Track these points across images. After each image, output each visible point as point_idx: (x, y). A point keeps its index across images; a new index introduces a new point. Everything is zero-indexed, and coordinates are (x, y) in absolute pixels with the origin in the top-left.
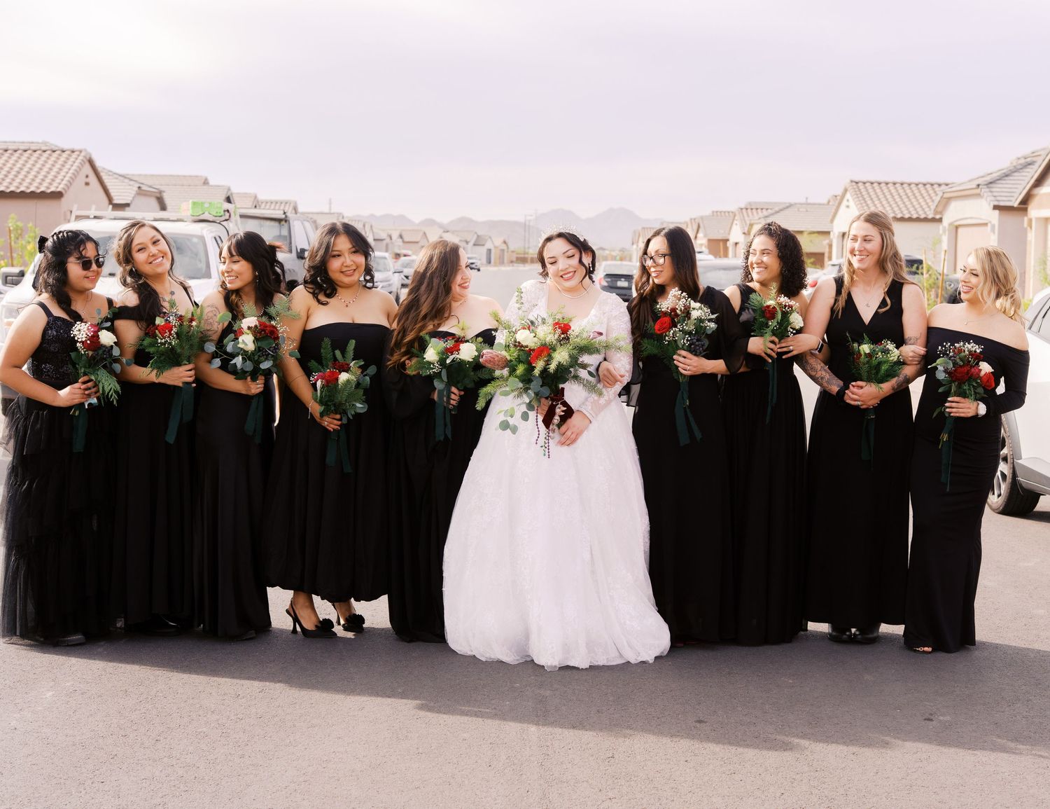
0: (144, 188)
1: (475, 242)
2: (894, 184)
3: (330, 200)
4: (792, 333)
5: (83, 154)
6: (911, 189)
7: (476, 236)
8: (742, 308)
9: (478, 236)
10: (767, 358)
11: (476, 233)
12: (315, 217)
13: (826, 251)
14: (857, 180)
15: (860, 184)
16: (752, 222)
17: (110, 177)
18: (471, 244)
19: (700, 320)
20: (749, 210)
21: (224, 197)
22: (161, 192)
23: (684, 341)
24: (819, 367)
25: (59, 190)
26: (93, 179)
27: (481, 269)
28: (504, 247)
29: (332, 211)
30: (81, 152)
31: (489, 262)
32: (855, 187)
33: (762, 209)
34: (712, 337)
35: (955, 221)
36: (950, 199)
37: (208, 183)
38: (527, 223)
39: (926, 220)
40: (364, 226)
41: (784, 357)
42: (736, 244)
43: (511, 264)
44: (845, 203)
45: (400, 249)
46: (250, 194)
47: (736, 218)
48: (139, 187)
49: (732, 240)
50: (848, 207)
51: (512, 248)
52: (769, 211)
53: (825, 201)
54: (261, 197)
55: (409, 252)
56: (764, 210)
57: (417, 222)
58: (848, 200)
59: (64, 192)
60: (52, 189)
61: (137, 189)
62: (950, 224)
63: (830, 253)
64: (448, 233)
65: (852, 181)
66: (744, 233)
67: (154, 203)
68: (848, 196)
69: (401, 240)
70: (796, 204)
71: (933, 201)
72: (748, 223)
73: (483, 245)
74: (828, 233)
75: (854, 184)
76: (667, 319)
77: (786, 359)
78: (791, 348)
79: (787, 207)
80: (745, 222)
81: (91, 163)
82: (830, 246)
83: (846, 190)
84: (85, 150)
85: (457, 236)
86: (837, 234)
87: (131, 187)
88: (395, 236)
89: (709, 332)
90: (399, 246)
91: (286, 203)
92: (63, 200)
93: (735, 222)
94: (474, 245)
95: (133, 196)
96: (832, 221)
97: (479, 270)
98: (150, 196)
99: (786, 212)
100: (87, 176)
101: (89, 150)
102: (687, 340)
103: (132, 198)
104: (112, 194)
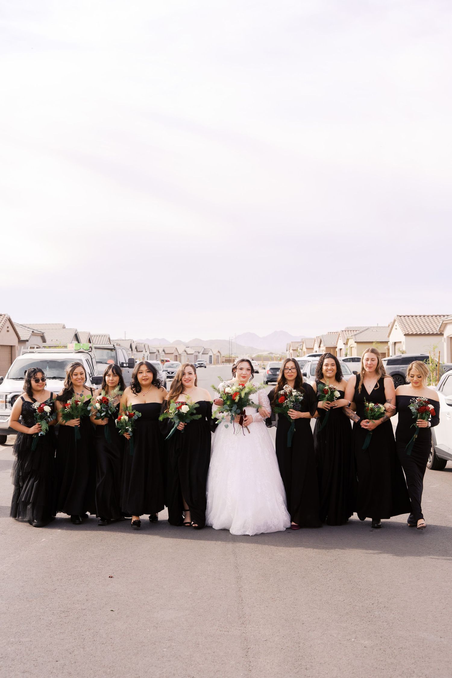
0: (35, 332)
1: (203, 352)
2: (420, 316)
3: (125, 332)
4: (335, 399)
5: (6, 316)
6: (429, 318)
7: (203, 349)
8: (317, 391)
9: (204, 349)
10: (326, 409)
11: (203, 347)
13: (387, 352)
14: (400, 315)
15: (402, 317)
16: (348, 338)
17: (18, 327)
18: (201, 353)
19: (296, 396)
20: (347, 332)
21: (73, 335)
22: (43, 333)
23: (291, 405)
24: (350, 412)
26: (11, 328)
27: (206, 366)
28: (219, 354)
29: (126, 339)
30: (5, 315)
31: (211, 362)
32: (399, 318)
33: (353, 331)
34: (302, 402)
35: (450, 335)
36: (446, 324)
37: (65, 328)
38: (230, 341)
39: (437, 334)
40: (145, 346)
41: (333, 408)
42: (341, 349)
43: (222, 364)
44: (395, 327)
45: (163, 358)
46: (87, 332)
47: (340, 336)
48: (33, 332)
49: (339, 348)
50: (396, 329)
51: (223, 354)
52: (357, 331)
53: (387, 325)
54: (92, 333)
55: (169, 359)
56: (354, 331)
57: (171, 342)
58: (396, 326)
61: (31, 332)
62: (448, 337)
63: (389, 353)
64: (189, 348)
65: (398, 316)
66: (344, 344)
67: (39, 339)
68: (396, 323)
69: (164, 353)
70: (371, 327)
71: (438, 326)
72: (346, 338)
73: (208, 354)
74: (387, 342)
75: (399, 317)
76: (283, 397)
77: (334, 409)
78: (336, 405)
79: (367, 329)
80: (345, 338)
81: (10, 320)
82: (389, 349)
83: (395, 321)
84: (7, 314)
85: (193, 350)
86: (391, 343)
87: (28, 332)
88: (161, 351)
89: (300, 401)
90: (163, 356)
91: (105, 336)
93: (340, 338)
94: (202, 354)
95: (30, 336)
96: (389, 336)
97: (205, 367)
98: (38, 335)
99: (366, 332)
100: (8, 327)
101: (9, 314)
102: (292, 405)
103: (29, 337)
104: (20, 336)
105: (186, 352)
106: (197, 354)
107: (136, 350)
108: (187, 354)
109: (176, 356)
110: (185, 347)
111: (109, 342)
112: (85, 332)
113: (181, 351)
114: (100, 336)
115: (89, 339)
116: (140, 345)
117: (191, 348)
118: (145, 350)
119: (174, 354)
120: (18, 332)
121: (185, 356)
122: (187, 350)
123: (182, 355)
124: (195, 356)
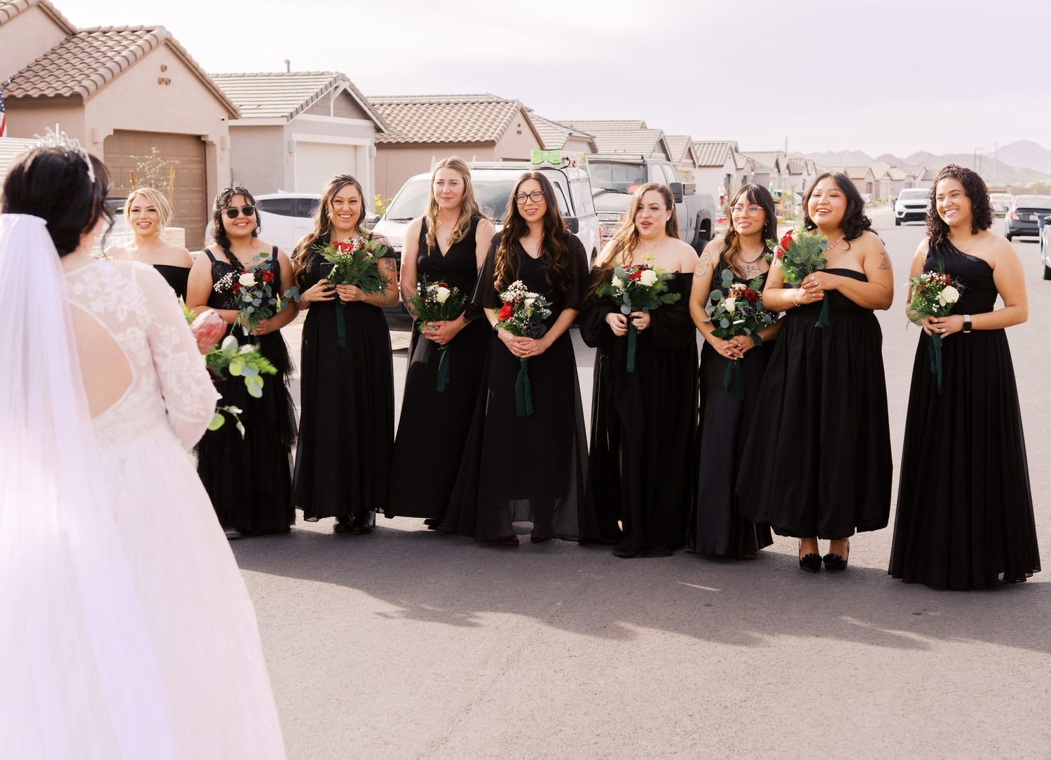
0: (575, 134)
1: (925, 175)
5: (516, 104)
7: (924, 171)
9: (927, 171)
11: (925, 168)
12: (752, 157)
17: (545, 125)
18: (918, 180)
21: (656, 140)
22: (592, 138)
25: (491, 139)
26: (525, 128)
30: (513, 103)
37: (646, 127)
40: (806, 164)
48: (570, 134)
54: (694, 139)
59: (496, 140)
60: (487, 138)
61: (567, 135)
64: (895, 169)
67: (586, 148)
81: (523, 112)
84: (518, 101)
85: (905, 171)
91: (723, 144)
92: (496, 148)
94: (922, 180)
98: (582, 142)
100: (519, 126)
103: (562, 145)
104: (544, 141)
105: (889, 176)
106: (911, 180)
107: (787, 171)
108: (892, 180)
109: (871, 183)
110: (889, 166)
111: (731, 156)
112: (680, 136)
113: (879, 174)
114: (714, 144)
115: (689, 150)
116: (798, 163)
117: (901, 169)
118: (808, 172)
119: (866, 181)
120: (540, 135)
121: (887, 184)
122: (893, 172)
123: (882, 181)
124: (906, 183)
